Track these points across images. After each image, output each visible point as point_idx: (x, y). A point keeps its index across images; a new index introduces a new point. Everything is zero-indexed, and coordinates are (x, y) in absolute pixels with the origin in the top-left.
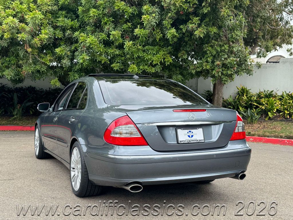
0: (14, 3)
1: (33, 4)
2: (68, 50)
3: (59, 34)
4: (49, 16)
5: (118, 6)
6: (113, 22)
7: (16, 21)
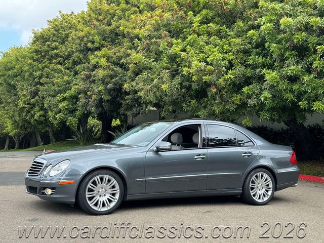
0: (208, 47)
1: (227, 46)
2: (259, 88)
3: (249, 72)
4: (241, 55)
5: (297, 38)
6: (296, 55)
7: (203, 64)
